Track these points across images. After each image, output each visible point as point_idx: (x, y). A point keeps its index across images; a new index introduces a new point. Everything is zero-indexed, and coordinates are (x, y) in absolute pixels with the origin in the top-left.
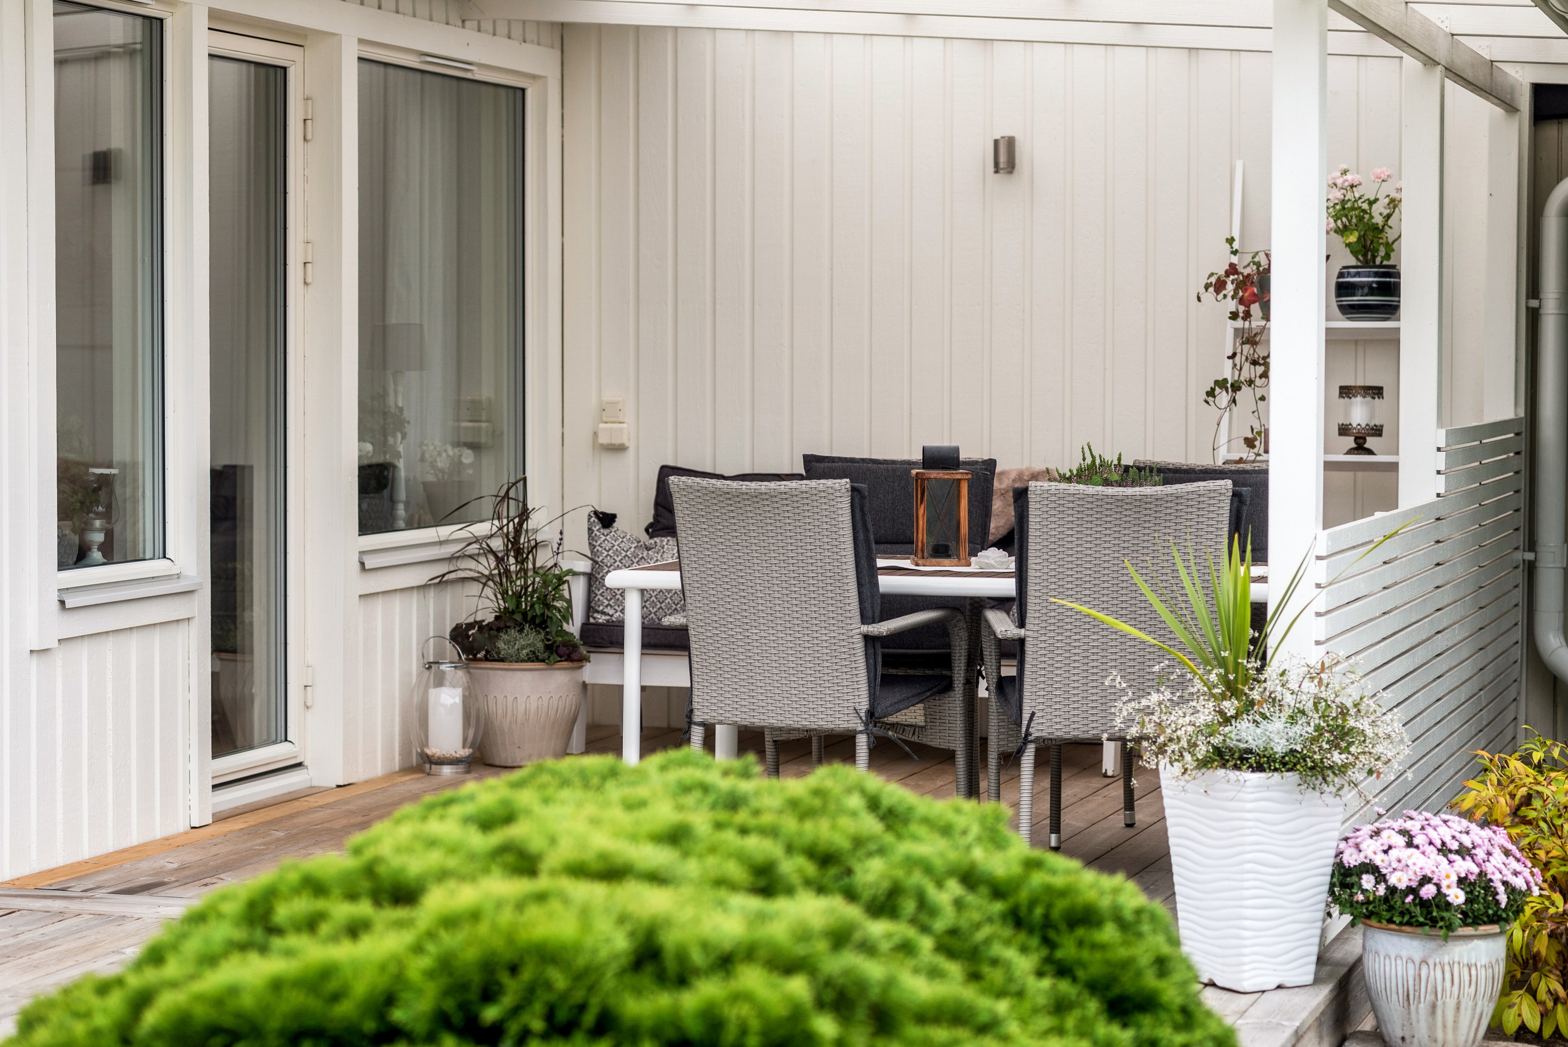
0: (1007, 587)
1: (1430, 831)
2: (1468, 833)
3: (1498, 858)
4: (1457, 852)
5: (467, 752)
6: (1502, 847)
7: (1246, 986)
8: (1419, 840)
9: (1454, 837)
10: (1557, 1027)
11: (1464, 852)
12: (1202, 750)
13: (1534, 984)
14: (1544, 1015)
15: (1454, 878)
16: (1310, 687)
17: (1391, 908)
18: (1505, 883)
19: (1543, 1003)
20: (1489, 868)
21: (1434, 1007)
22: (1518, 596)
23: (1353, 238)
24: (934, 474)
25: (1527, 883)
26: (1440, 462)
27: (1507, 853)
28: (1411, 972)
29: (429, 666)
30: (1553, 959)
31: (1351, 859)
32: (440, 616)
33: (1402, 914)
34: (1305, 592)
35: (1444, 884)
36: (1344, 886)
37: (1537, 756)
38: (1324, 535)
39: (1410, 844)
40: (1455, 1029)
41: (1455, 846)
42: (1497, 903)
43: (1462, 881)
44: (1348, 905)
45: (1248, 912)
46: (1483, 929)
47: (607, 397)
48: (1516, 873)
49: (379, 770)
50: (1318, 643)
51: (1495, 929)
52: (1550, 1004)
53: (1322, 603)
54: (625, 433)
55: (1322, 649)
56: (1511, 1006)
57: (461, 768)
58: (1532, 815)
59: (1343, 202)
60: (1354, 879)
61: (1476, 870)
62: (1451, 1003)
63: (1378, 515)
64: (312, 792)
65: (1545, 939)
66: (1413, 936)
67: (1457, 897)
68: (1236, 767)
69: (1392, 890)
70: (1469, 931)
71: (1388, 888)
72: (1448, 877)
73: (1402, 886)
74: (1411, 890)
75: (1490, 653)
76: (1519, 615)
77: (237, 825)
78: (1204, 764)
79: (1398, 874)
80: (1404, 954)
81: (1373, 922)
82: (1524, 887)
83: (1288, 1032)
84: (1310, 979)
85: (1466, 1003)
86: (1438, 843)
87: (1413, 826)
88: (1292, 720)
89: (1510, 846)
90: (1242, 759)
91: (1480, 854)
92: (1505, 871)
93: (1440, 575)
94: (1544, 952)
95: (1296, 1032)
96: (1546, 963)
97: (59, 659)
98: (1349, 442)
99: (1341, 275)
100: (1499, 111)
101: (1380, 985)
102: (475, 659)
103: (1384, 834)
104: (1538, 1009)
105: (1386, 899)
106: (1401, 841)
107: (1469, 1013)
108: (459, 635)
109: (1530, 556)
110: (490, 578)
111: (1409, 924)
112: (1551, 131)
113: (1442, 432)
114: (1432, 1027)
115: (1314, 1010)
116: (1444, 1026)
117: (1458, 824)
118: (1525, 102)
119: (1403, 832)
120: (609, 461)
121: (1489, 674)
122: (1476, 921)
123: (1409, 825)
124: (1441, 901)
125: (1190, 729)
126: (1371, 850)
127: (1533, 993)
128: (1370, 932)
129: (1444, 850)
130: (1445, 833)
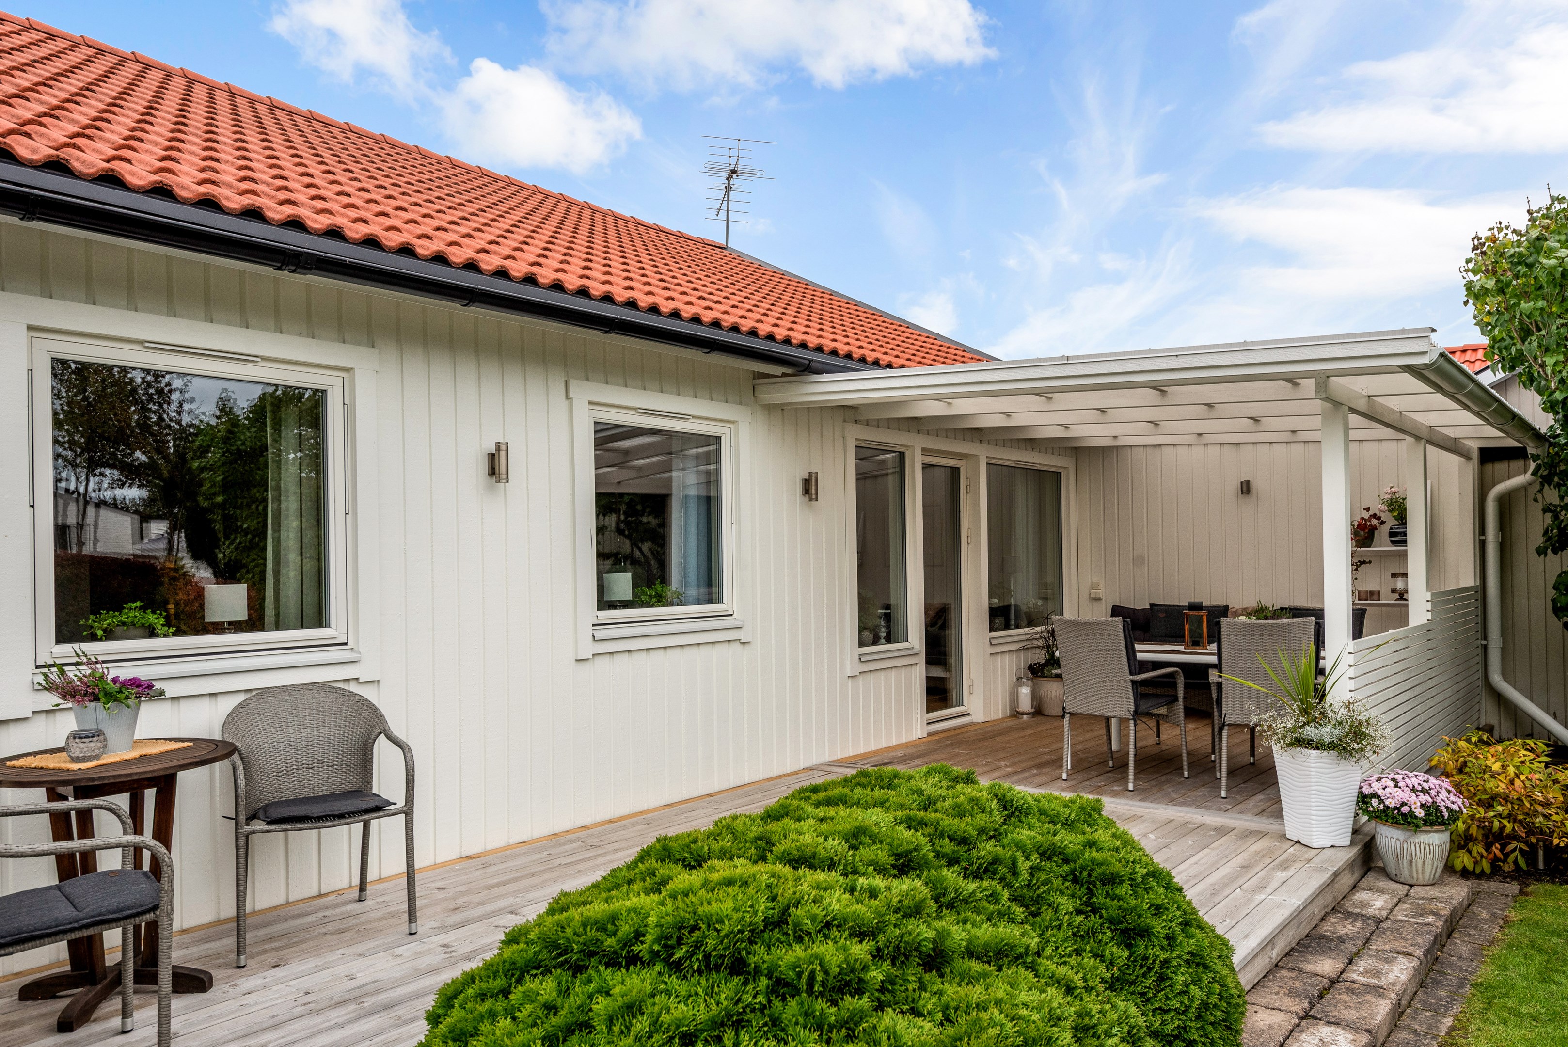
0: (1214, 659)
1: (1407, 780)
2: (1427, 782)
3: (1444, 794)
4: (1421, 791)
5: (1033, 710)
6: (1446, 789)
7: (1314, 846)
8: (1400, 784)
9: (1419, 784)
10: (1483, 869)
11: (1424, 791)
12: (1288, 740)
13: (1470, 848)
14: (1476, 863)
15: (1419, 804)
16: (1343, 711)
17: (1387, 815)
18: (1447, 807)
19: (1475, 858)
20: (1438, 800)
21: (1411, 862)
22: (1479, 659)
23: (1396, 514)
24: (1191, 613)
25: (1460, 807)
26: (1429, 606)
27: (1449, 792)
28: (1398, 845)
29: (1018, 679)
30: (1480, 837)
31: (1367, 791)
32: (1026, 660)
33: (1393, 818)
34: (1342, 668)
35: (1413, 807)
36: (1364, 802)
37: (1474, 739)
38: (1352, 643)
39: (1396, 786)
40: (1423, 873)
41: (1420, 788)
42: (1443, 816)
43: (1422, 806)
44: (1366, 812)
45: (1313, 812)
46: (1435, 828)
47: (1094, 581)
48: (1453, 803)
49: (1000, 715)
50: (1351, 691)
51: (1443, 828)
52: (1479, 858)
53: (1351, 672)
54: (1101, 593)
55: (1352, 694)
56: (1458, 857)
57: (1030, 716)
58: (1467, 770)
59: (1391, 499)
60: (1369, 800)
61: (1431, 800)
62: (1420, 862)
63: (1391, 631)
64: (973, 724)
65: (1476, 829)
66: (1399, 829)
67: (1420, 813)
68: (1306, 747)
69: (1387, 807)
70: (1428, 828)
71: (1385, 806)
72: (1415, 803)
73: (1392, 806)
74: (1396, 808)
75: (1462, 685)
76: (1480, 667)
77: (934, 738)
78: (1290, 745)
79: (1390, 800)
80: (1395, 837)
81: (1378, 820)
82: (1458, 809)
83: (1330, 873)
84: (1348, 843)
85: (1428, 862)
86: (1411, 786)
87: (1399, 777)
88: (1334, 727)
89: (1450, 788)
90: (1308, 743)
91: (1433, 793)
92: (1447, 801)
93: (1430, 655)
94: (1475, 835)
95: (1335, 873)
96: (1476, 839)
97: (861, 679)
98: (1397, 596)
99: (1391, 529)
100: (1462, 459)
101: (1384, 850)
102: (1037, 676)
103: (1383, 780)
104: (1472, 860)
105: (1384, 811)
106: (1392, 784)
107: (1430, 866)
108: (1031, 668)
109: (1484, 642)
110: (1043, 647)
111: (1396, 823)
112: (1489, 467)
113: (1429, 594)
114: (1411, 871)
115: (1348, 860)
116: (1417, 872)
117: (1423, 777)
118: (1475, 455)
119: (1393, 780)
120: (1095, 603)
121: (1461, 694)
122: (1432, 824)
123: (1396, 776)
124: (1411, 814)
125: (1283, 730)
126: (1376, 787)
127: (1470, 852)
128: (1378, 825)
129: (1413, 790)
130: (1414, 781)
